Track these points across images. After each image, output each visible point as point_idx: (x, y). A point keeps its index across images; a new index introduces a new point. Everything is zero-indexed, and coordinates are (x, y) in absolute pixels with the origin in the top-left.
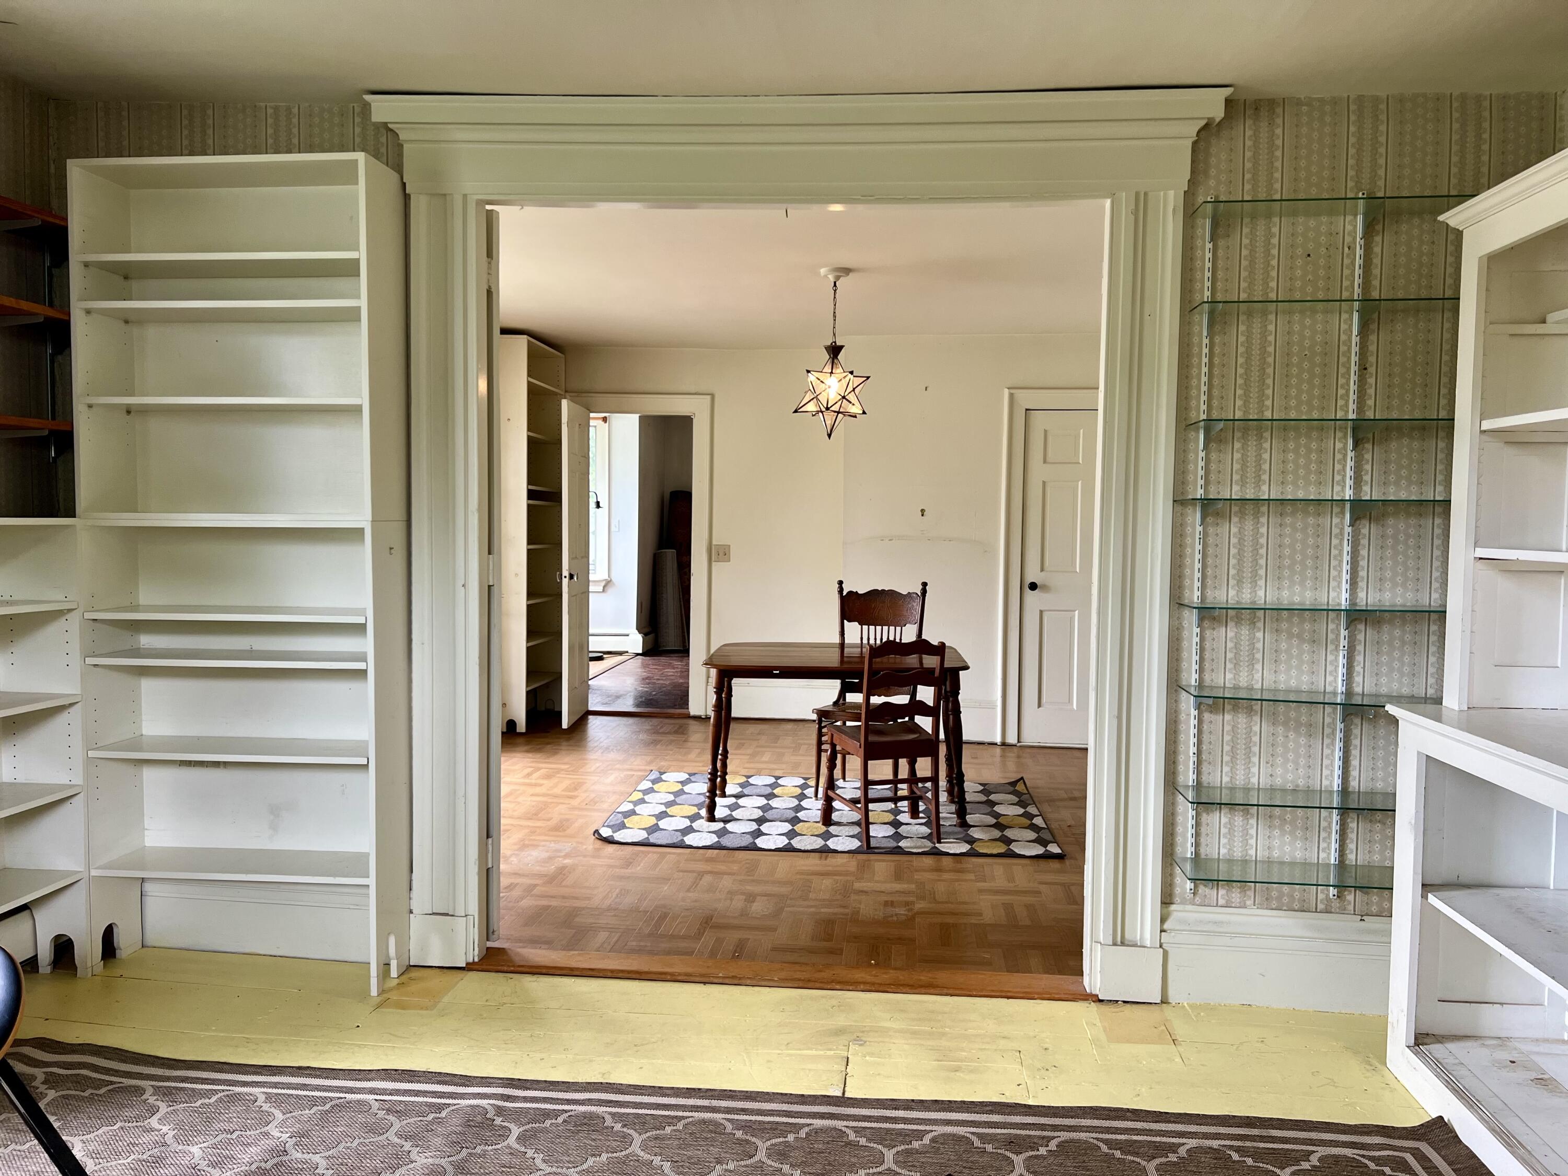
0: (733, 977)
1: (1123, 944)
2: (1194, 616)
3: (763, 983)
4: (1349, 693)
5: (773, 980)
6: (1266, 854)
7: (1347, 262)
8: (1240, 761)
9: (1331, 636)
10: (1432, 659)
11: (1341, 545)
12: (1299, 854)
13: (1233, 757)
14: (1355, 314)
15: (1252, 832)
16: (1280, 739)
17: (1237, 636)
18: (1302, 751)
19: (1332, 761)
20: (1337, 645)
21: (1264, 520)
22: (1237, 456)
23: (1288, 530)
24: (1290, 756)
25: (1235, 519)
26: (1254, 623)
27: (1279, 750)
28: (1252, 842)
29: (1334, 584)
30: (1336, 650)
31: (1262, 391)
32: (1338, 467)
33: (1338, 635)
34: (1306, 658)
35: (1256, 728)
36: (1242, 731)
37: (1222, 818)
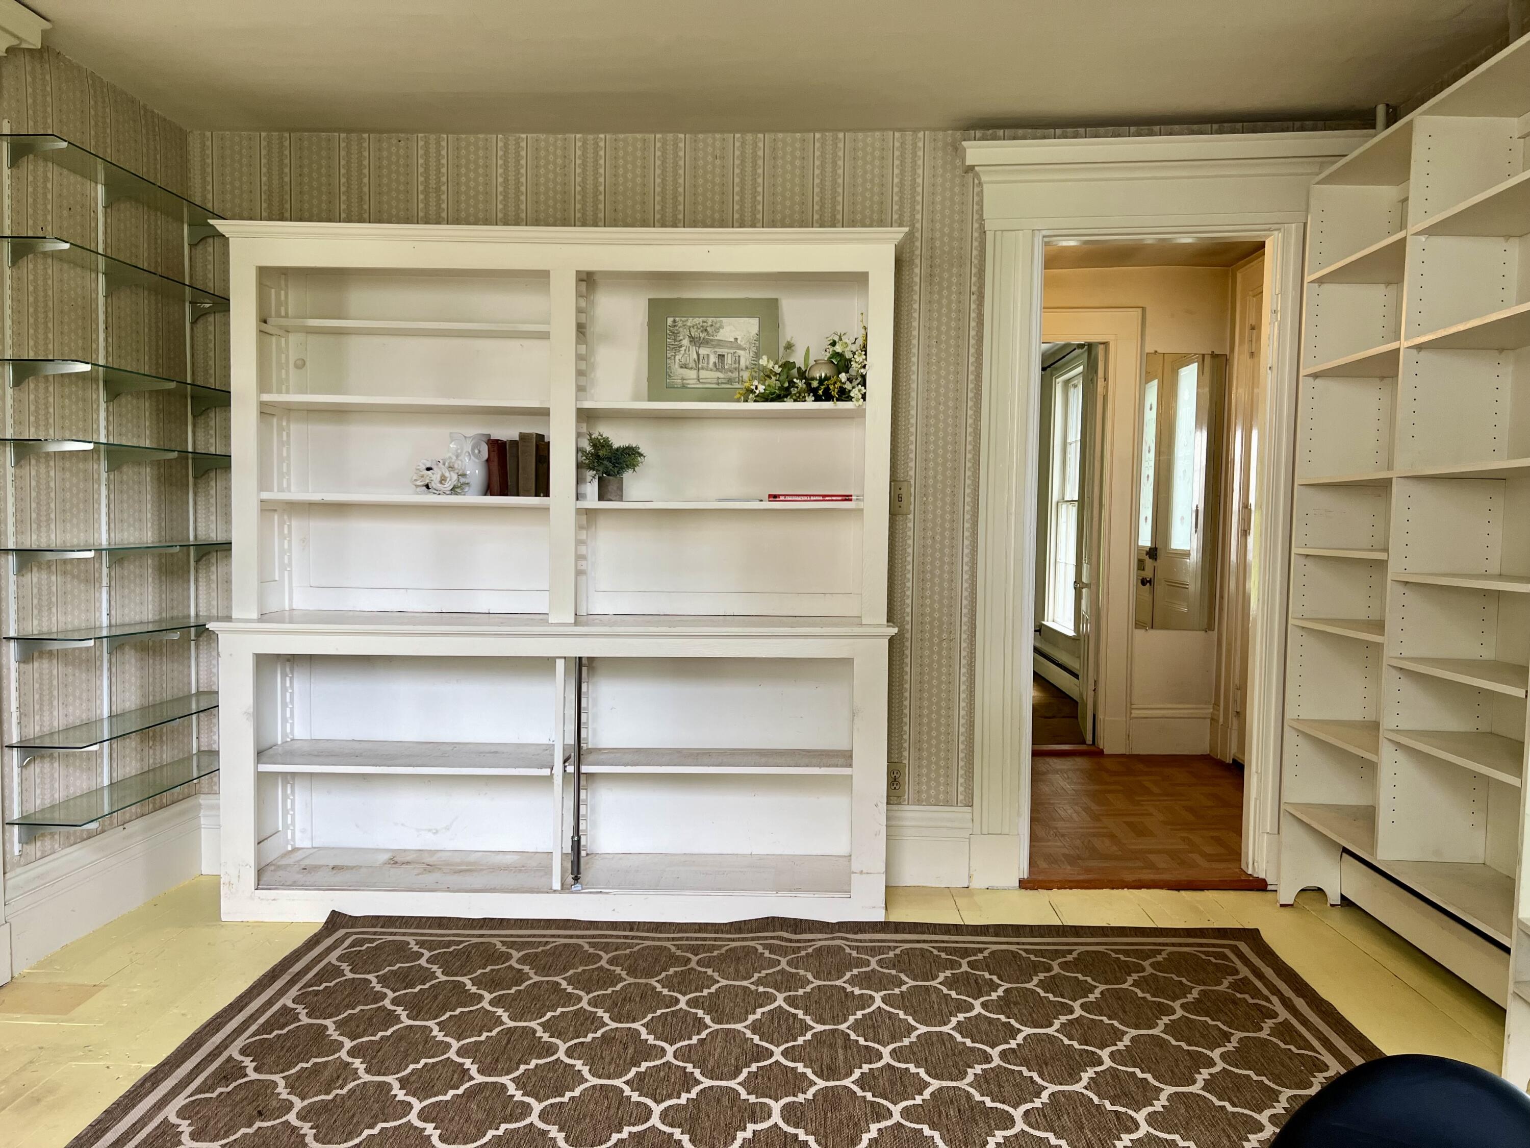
4: (110, 628)
6: (65, 793)
7: (93, 225)
8: (46, 708)
9: (97, 575)
10: (150, 589)
11: (99, 489)
12: (85, 786)
13: (41, 705)
14: (100, 275)
15: (56, 775)
16: (70, 679)
17: (39, 583)
18: (84, 686)
19: (102, 691)
20: (101, 583)
21: (52, 463)
22: (32, 397)
23: (68, 475)
24: (78, 693)
25: (33, 462)
26: (49, 567)
27: (70, 689)
28: (57, 785)
29: (96, 526)
30: (101, 587)
31: (46, 334)
32: (95, 416)
33: (101, 573)
34: (83, 597)
35: (55, 672)
36: (46, 677)
37: (36, 769)
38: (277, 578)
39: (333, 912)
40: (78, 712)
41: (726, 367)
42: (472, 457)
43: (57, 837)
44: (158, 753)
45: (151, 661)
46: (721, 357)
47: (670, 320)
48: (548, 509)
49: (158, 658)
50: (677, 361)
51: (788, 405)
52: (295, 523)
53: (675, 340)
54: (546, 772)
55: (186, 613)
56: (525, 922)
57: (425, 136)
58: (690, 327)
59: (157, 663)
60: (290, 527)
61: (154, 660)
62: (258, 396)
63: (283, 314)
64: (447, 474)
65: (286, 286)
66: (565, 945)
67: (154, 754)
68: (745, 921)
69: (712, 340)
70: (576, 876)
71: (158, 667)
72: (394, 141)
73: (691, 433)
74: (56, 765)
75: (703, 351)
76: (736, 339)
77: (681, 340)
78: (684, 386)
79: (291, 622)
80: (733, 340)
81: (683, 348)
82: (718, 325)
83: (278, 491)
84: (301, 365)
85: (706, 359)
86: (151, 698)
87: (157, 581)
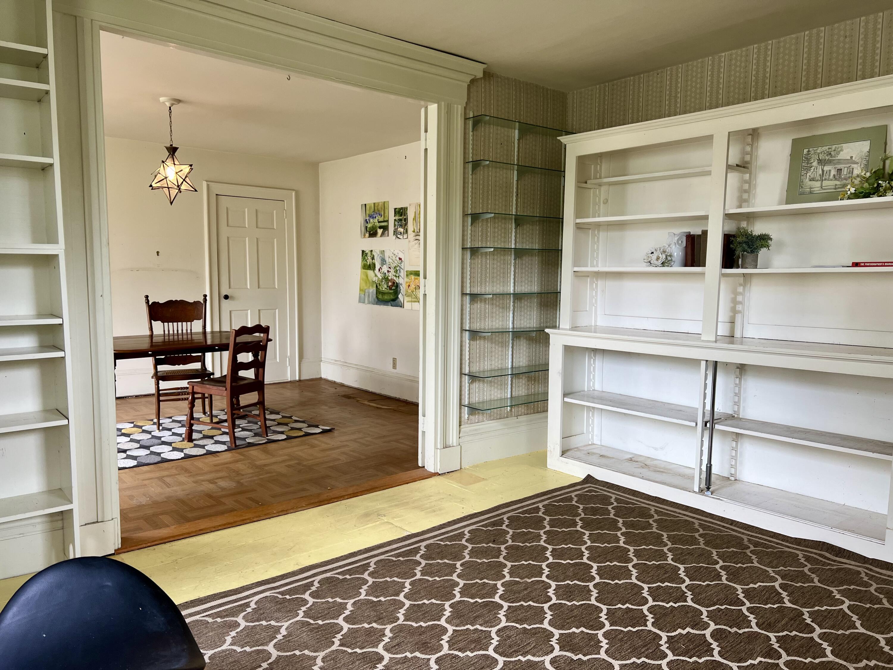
0: (282, 511)
1: (446, 447)
2: (468, 297)
3: (299, 509)
4: (513, 328)
5: (303, 507)
6: (490, 398)
7: (512, 149)
8: (482, 360)
9: (508, 305)
10: (535, 312)
11: (511, 267)
12: (499, 396)
13: (480, 359)
14: (515, 171)
15: (485, 389)
16: (494, 349)
17: (480, 307)
18: (500, 353)
19: (509, 356)
20: (510, 309)
21: (488, 257)
22: (480, 229)
23: (495, 262)
24: (497, 356)
25: (480, 257)
26: (485, 301)
27: (493, 354)
28: (485, 394)
29: (508, 284)
30: (510, 311)
31: (488, 201)
32: (510, 235)
33: (510, 305)
34: (501, 315)
35: (486, 346)
36: (482, 347)
37: (476, 385)
38: (588, 310)
39: (589, 475)
40: (496, 364)
41: (842, 177)
42: (677, 245)
43: (485, 415)
44: (536, 387)
45: (534, 346)
46: (840, 170)
47: (805, 151)
48: (705, 273)
49: (538, 345)
50: (808, 177)
51: (875, 199)
52: (600, 283)
53: (808, 163)
54: (693, 424)
55: (554, 325)
56: (676, 504)
57: (671, 68)
58: (819, 153)
59: (538, 347)
60: (597, 285)
61: (536, 345)
62: (574, 220)
63: (598, 177)
64: (660, 256)
65: (601, 162)
66: (686, 520)
67: (534, 388)
68: (805, 539)
69: (834, 160)
70: (708, 487)
71: (538, 348)
72: (656, 74)
73: (816, 222)
74: (486, 385)
75: (826, 168)
76: (852, 157)
77: (812, 163)
78: (811, 193)
79: (595, 332)
80: (850, 158)
81: (813, 168)
82: (839, 149)
83: (590, 267)
84: (606, 202)
85: (828, 173)
86: (534, 362)
87: (539, 310)
